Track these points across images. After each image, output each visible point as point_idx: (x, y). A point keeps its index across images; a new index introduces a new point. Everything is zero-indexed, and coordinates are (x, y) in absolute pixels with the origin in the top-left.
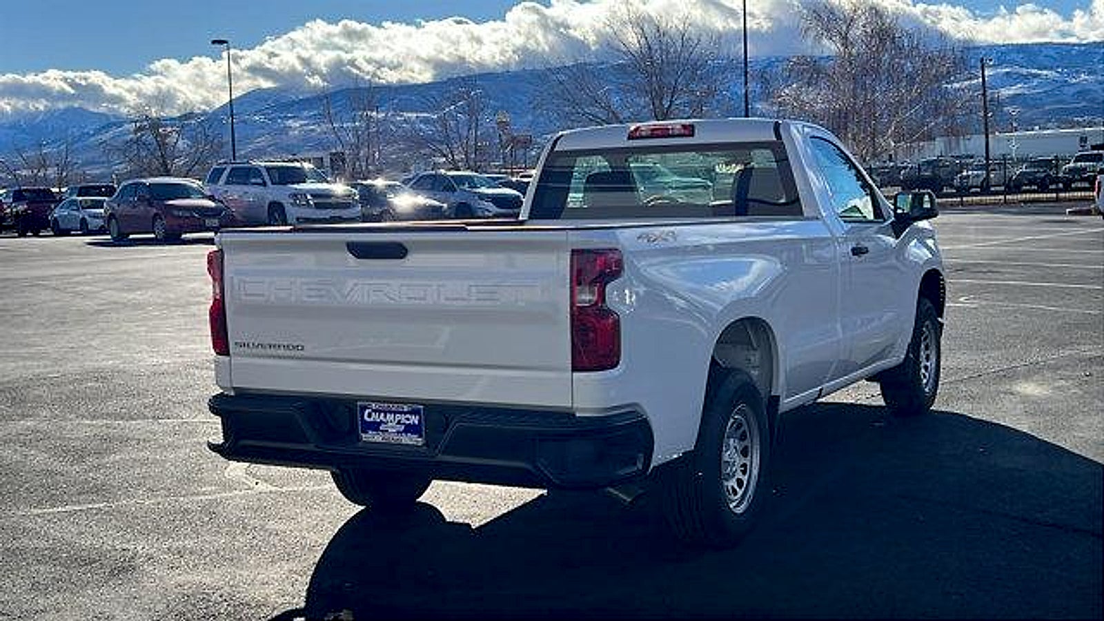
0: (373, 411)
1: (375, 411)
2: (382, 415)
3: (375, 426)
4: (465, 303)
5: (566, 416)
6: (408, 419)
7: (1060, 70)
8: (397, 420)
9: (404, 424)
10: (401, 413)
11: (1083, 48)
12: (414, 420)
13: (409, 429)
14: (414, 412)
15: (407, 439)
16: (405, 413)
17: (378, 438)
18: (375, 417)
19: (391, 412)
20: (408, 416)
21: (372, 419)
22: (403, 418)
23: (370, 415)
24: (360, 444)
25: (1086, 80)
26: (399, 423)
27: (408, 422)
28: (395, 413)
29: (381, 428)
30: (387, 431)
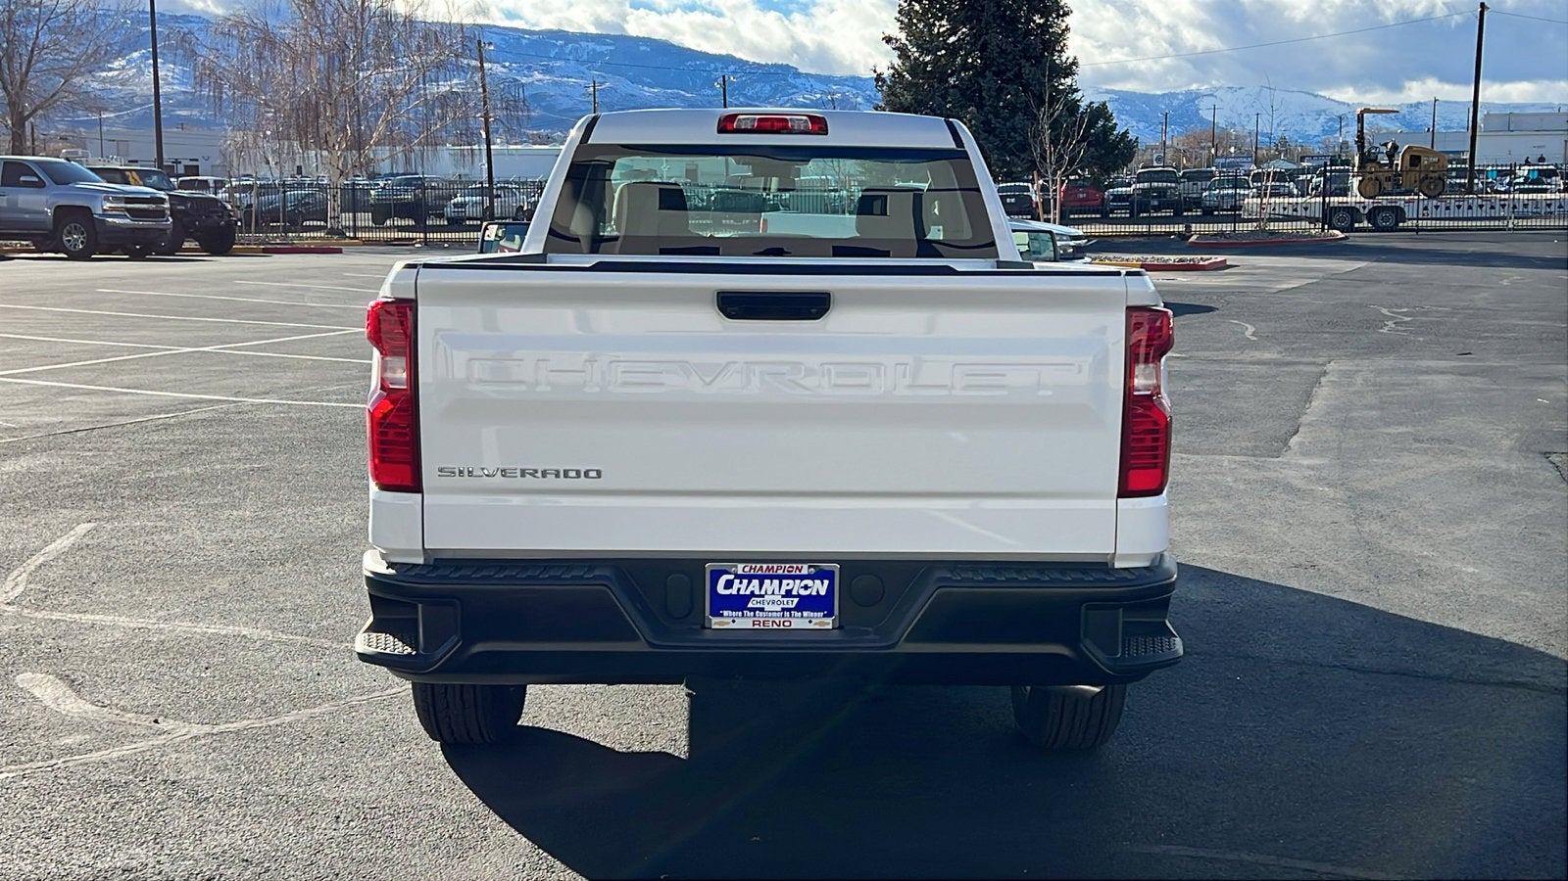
0: (737, 576)
1: (740, 577)
2: (756, 582)
3: (739, 603)
4: (943, 392)
5: (1098, 568)
6: (806, 587)
7: (507, 64)
8: (784, 588)
9: (798, 596)
10: (794, 578)
11: (535, 37)
12: (820, 587)
13: (807, 603)
14: (820, 575)
15: (801, 622)
16: (802, 578)
17: (744, 622)
18: (741, 588)
19: (772, 578)
20: (809, 582)
21: (734, 591)
22: (796, 586)
23: (729, 585)
24: (707, 634)
25: (540, 80)
26: (788, 594)
27: (807, 593)
28: (781, 578)
29: (750, 605)
30: (762, 610)
